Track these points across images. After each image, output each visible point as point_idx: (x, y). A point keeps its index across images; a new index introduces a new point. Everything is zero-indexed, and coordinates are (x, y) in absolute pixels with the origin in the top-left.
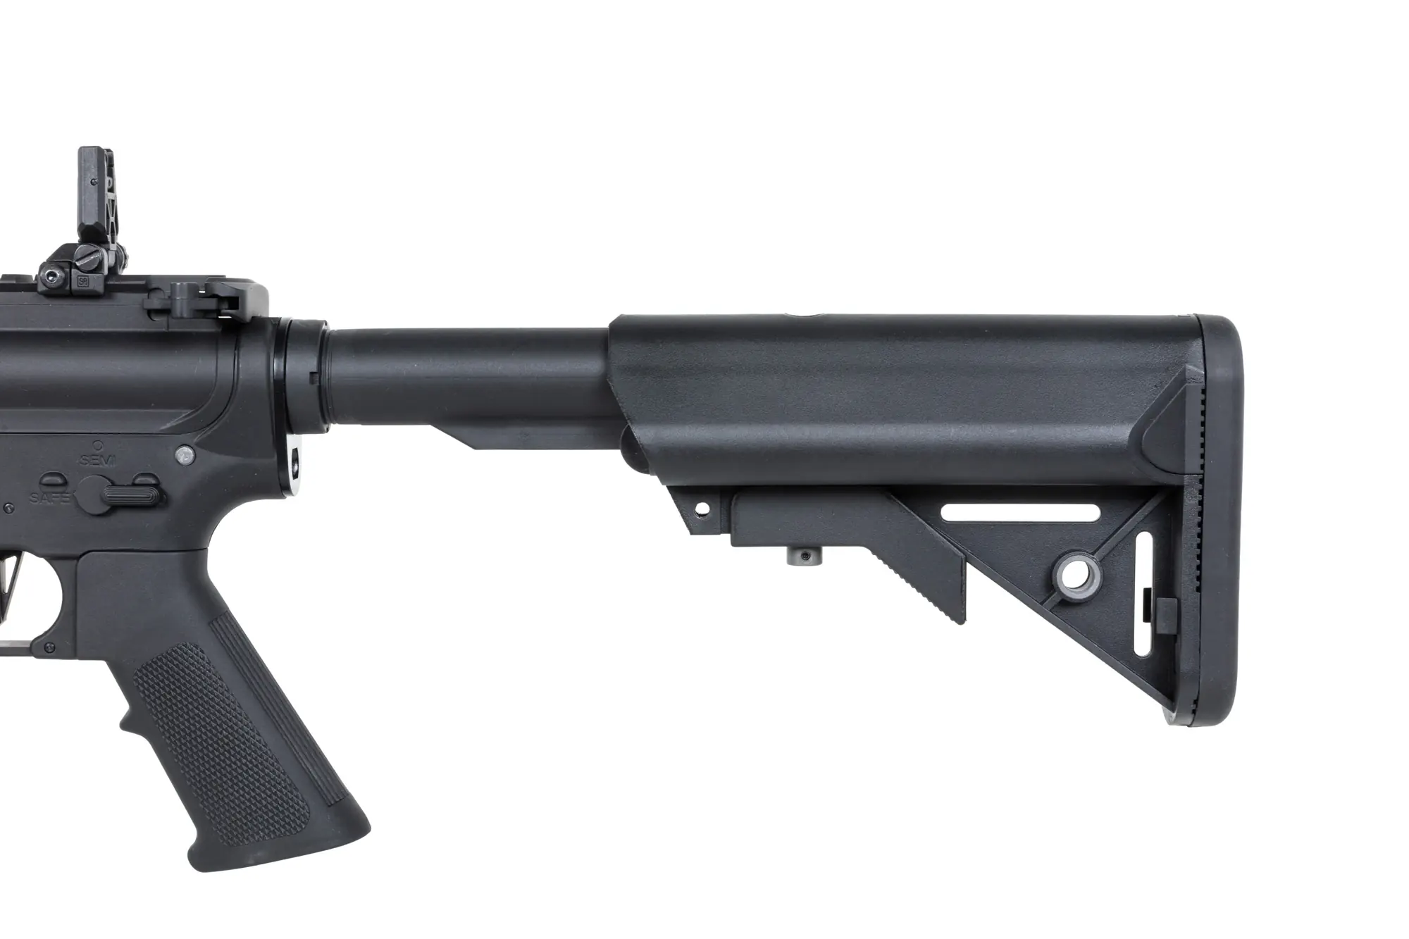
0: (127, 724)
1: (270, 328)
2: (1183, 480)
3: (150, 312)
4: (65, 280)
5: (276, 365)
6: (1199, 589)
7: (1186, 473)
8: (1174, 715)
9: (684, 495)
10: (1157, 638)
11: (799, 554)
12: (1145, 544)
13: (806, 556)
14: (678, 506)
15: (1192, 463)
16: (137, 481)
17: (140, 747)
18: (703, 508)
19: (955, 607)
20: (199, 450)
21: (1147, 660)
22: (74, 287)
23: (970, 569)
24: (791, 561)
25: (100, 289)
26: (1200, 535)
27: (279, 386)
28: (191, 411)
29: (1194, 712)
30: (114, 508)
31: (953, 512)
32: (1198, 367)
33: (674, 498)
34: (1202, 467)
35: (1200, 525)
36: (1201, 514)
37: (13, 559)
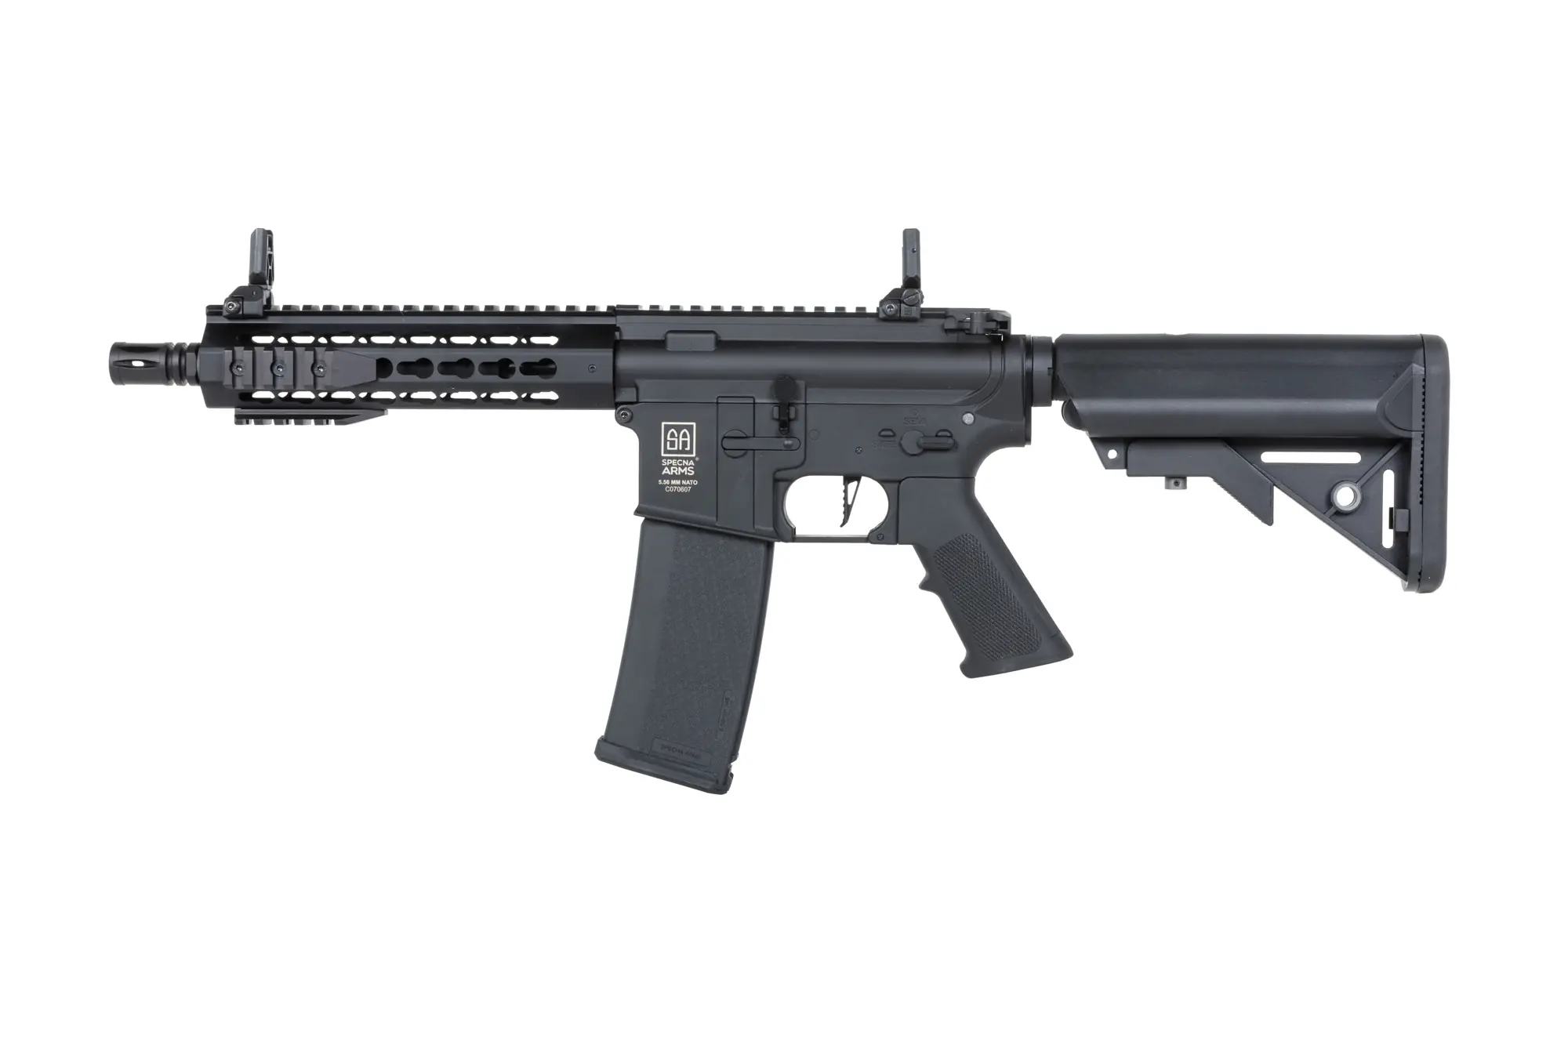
0: (925, 585)
1: (1022, 341)
2: (1411, 435)
3: (947, 331)
4: (897, 311)
5: (1028, 364)
6: (1421, 503)
7: (1414, 429)
8: (1407, 583)
9: (1101, 442)
10: (1397, 535)
11: (1172, 481)
12: (1389, 478)
13: (1177, 484)
14: (1096, 449)
15: (1417, 424)
16: (940, 434)
17: (933, 600)
18: (1113, 454)
19: (1266, 516)
20: (978, 416)
21: (1391, 550)
22: (903, 314)
23: (1276, 490)
24: (1168, 487)
25: (918, 316)
26: (1422, 469)
27: (1029, 376)
28: (972, 392)
29: (1419, 580)
30: (926, 450)
31: (1269, 457)
32: (1420, 365)
33: (1095, 446)
34: (1423, 427)
35: (1422, 463)
36: (1423, 456)
37: (856, 483)
